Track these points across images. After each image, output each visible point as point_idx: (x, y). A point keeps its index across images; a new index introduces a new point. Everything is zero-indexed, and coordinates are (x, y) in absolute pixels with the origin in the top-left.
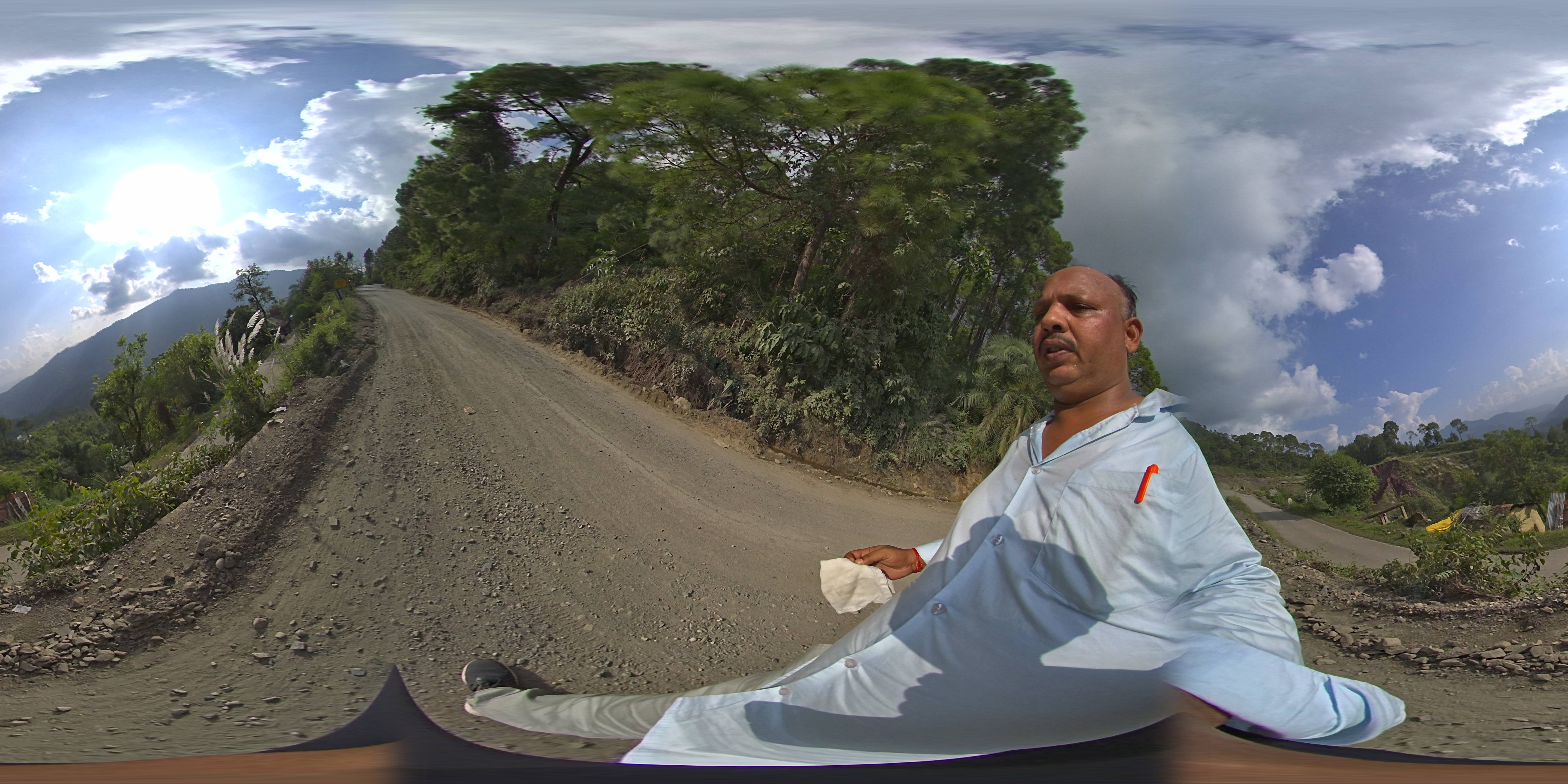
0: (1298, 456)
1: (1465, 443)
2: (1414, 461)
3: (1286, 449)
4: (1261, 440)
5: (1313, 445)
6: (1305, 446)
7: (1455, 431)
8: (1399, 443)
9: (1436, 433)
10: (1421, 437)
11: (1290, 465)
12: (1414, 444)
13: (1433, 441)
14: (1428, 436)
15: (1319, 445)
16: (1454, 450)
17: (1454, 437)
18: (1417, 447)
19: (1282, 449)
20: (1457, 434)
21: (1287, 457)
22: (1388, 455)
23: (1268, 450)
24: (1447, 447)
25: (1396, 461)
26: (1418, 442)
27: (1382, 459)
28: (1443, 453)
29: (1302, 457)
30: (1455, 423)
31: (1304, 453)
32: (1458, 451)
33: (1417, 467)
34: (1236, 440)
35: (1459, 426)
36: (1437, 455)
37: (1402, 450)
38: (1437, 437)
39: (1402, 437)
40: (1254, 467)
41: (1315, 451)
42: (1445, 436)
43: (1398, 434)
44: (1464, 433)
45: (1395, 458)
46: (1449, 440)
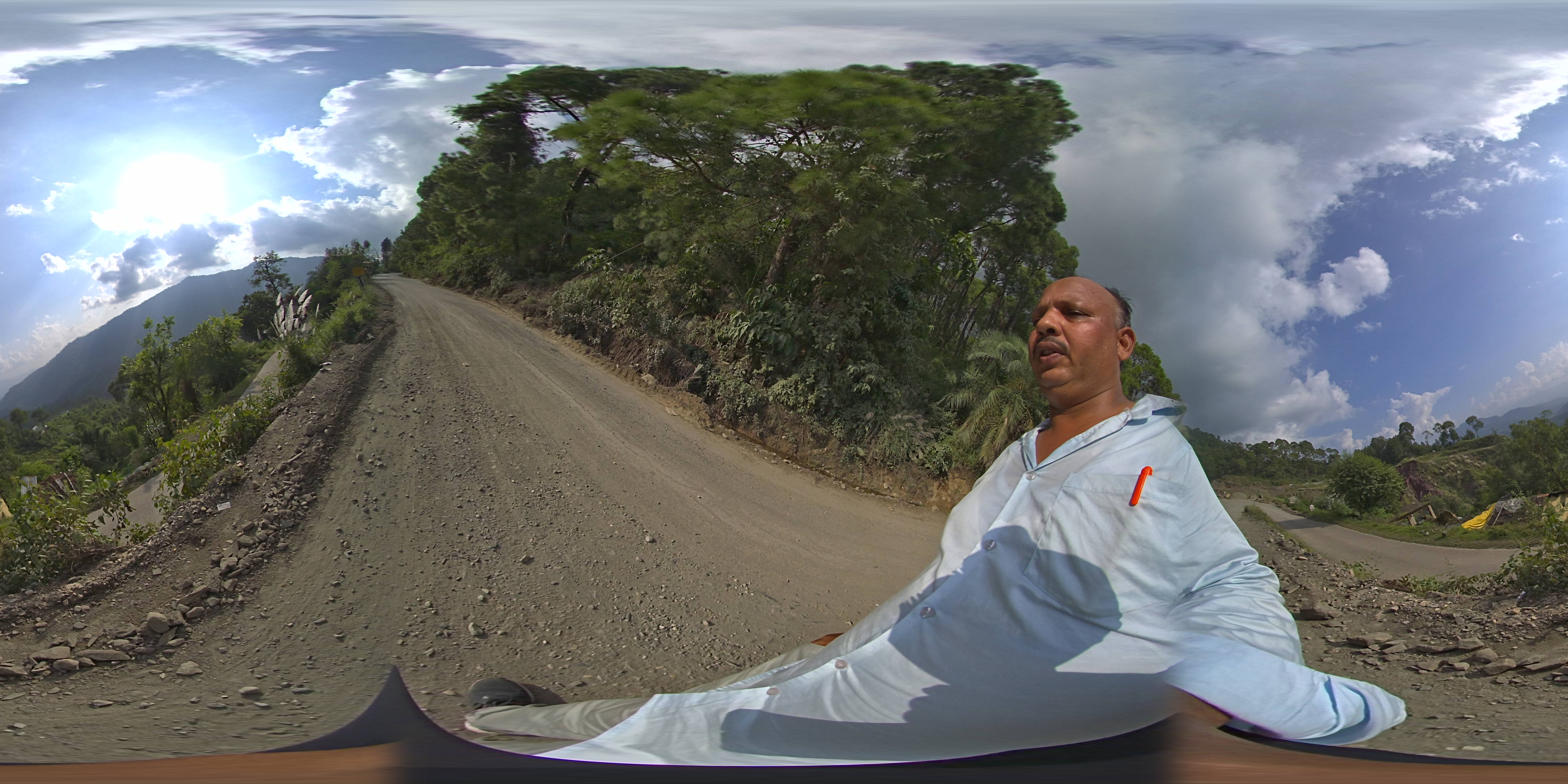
0: (1314, 462)
1: (1481, 440)
2: (1432, 461)
3: (1302, 456)
4: (1276, 448)
5: (1329, 450)
6: (1321, 452)
7: (1470, 428)
8: (1415, 443)
9: (1452, 431)
10: (1437, 436)
11: (1307, 471)
12: (1431, 444)
13: (1449, 440)
14: (1444, 435)
15: (1335, 450)
16: (1472, 447)
17: (1470, 435)
18: (1434, 447)
19: (1297, 456)
20: (1473, 431)
21: (1303, 464)
22: (1405, 457)
23: (1283, 457)
24: (1464, 445)
25: (1413, 461)
26: (1434, 442)
27: (1399, 461)
28: (1460, 451)
29: (1318, 463)
30: (1470, 420)
31: (1320, 459)
32: (1475, 448)
33: (1436, 466)
34: (1251, 449)
35: (1475, 423)
36: (1455, 453)
37: (1418, 450)
38: (1454, 435)
39: (1418, 438)
40: (1270, 476)
41: (1332, 457)
42: (1462, 434)
43: (1414, 435)
44: (1480, 430)
45: (1412, 459)
46: (1466, 438)
